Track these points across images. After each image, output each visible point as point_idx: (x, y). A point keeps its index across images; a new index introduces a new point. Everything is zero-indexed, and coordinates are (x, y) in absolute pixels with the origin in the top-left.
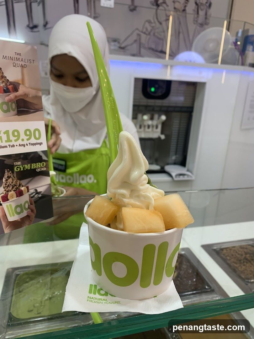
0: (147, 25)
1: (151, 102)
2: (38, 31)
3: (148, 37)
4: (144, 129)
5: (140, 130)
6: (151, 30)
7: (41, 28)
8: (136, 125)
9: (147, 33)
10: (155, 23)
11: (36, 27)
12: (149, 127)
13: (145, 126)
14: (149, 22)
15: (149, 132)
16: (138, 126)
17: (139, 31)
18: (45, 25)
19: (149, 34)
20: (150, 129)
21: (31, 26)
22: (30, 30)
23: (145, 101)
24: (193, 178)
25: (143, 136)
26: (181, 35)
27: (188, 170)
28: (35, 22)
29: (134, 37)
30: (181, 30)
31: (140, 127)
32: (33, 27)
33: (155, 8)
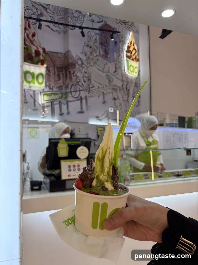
2: (64, 116)
7: (65, 114)
11: (63, 114)
18: (68, 113)
22: (60, 116)
28: (63, 112)
29: (106, 114)
32: (61, 114)
33: (114, 101)
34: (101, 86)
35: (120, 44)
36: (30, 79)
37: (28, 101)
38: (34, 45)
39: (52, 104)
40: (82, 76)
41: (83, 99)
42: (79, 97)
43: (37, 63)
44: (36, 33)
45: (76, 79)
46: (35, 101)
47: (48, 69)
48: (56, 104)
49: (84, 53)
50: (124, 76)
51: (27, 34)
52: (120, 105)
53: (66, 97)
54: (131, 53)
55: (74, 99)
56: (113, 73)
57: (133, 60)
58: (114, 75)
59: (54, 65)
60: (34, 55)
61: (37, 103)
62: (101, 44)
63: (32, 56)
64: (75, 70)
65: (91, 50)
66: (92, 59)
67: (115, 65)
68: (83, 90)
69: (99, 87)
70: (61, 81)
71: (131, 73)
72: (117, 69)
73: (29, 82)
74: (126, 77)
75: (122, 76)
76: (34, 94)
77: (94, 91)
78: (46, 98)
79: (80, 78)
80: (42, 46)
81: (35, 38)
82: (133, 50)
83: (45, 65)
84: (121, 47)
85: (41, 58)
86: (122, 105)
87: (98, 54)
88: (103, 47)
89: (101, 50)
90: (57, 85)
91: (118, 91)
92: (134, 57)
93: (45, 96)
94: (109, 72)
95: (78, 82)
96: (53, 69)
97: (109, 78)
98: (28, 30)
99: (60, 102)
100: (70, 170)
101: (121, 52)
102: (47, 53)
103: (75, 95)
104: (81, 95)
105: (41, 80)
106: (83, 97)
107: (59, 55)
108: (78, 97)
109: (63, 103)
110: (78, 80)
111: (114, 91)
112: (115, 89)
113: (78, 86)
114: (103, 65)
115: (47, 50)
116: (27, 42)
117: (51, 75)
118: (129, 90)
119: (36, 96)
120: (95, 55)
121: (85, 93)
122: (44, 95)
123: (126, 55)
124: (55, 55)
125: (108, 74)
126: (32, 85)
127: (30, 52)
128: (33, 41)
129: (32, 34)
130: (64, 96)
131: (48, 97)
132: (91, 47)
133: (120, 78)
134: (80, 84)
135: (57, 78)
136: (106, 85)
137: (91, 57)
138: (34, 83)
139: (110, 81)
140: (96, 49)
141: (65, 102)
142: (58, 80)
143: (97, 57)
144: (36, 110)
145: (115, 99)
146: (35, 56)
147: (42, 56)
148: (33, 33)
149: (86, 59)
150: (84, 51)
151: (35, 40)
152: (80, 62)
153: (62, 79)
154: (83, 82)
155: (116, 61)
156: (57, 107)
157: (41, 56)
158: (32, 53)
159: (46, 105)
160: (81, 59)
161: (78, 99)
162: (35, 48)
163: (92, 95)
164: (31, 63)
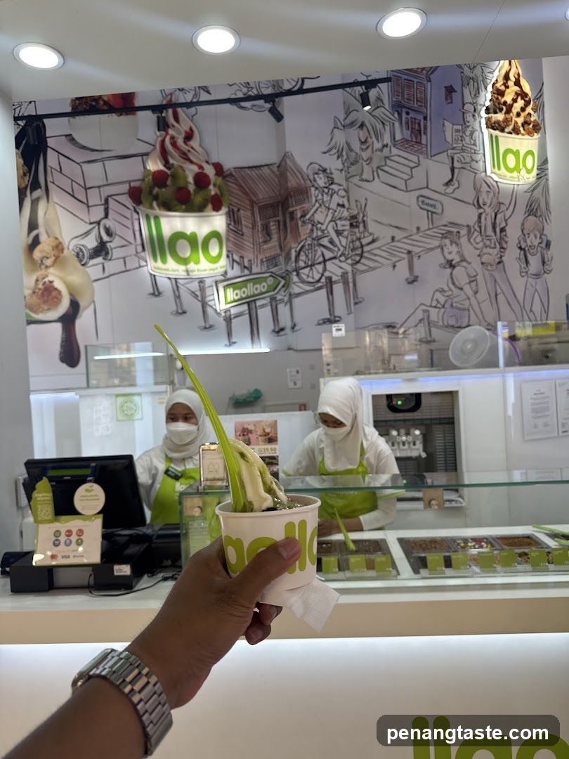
0: (438, 295)
1: (400, 416)
2: (286, 334)
3: (443, 310)
4: (399, 446)
5: (393, 448)
6: (446, 302)
7: (288, 330)
8: (387, 442)
9: (439, 305)
10: (450, 290)
11: (282, 329)
12: (404, 444)
13: (399, 443)
14: (442, 291)
15: (403, 450)
16: (390, 444)
17: (425, 305)
18: (293, 328)
19: (443, 307)
20: (406, 446)
21: (277, 329)
22: (276, 335)
23: (392, 416)
24: (464, 504)
25: (398, 455)
26: (500, 297)
27: (460, 496)
28: (282, 324)
29: (419, 315)
30: (499, 291)
31: (393, 445)
32: (279, 331)
33: (449, 271)
34: (399, 235)
35: (466, 91)
36: (187, 253)
37: (185, 308)
38: (191, 162)
39: (250, 309)
40: (329, 218)
41: (336, 282)
42: (323, 280)
43: (200, 209)
44: (194, 128)
45: (312, 230)
46: (204, 305)
47: (233, 218)
48: (263, 306)
49: (334, 151)
50: (485, 188)
51: (172, 138)
52: (473, 280)
53: (287, 286)
54: (509, 111)
55: (308, 288)
56: (442, 189)
57: (516, 131)
58: (445, 194)
59: (252, 203)
60: (192, 188)
61: (209, 310)
62: (398, 107)
63: (189, 192)
64: (306, 205)
65: (363, 134)
66: (370, 159)
67: (448, 161)
68: (335, 258)
69: (393, 239)
70: (274, 242)
71: (509, 174)
72: (456, 171)
73: (185, 261)
74: (493, 189)
75: (478, 191)
76: (202, 289)
77: (376, 252)
78: (231, 294)
79: (324, 227)
80: (214, 159)
81: (194, 143)
82: (515, 101)
83: (224, 210)
84: (468, 98)
85: (213, 190)
86: (480, 278)
87: (387, 139)
88: (404, 116)
89: (397, 124)
90: (260, 257)
91: (464, 240)
92: (520, 120)
93: (230, 291)
94: (427, 187)
95: (319, 238)
96: (249, 213)
97: (428, 204)
98: (173, 126)
99: (273, 299)
100: (57, 542)
101: (469, 117)
102: (231, 175)
103: (308, 276)
104: (327, 274)
105: (214, 250)
106: (334, 278)
107: (266, 170)
108: (319, 281)
109: (282, 301)
110: (317, 233)
111: (447, 241)
112: (450, 234)
113: (320, 250)
114: (408, 170)
115: (228, 165)
116: (173, 158)
117: (245, 230)
118: (503, 230)
119: (208, 292)
120: (377, 145)
121: (343, 265)
122: (225, 287)
123: (488, 120)
124: (253, 173)
125: (426, 192)
126: (192, 266)
127: (181, 184)
128: (189, 151)
129: (183, 135)
130: (283, 282)
131: (238, 291)
132: (362, 126)
133: (470, 197)
134: (325, 242)
135: (260, 237)
136: (418, 229)
137: (365, 155)
138: (197, 262)
139: (431, 214)
140: (379, 126)
141: (286, 299)
142: (265, 242)
143: (386, 150)
144: (208, 327)
145: (451, 265)
146: (194, 191)
147: (215, 185)
148: (186, 132)
149: (341, 167)
150: (333, 142)
151: (192, 148)
152: (321, 181)
153: (275, 237)
154: (333, 235)
155: (454, 149)
156: (264, 314)
157: (211, 187)
158: (187, 183)
159: (233, 311)
160: (324, 171)
161: (319, 284)
162: (195, 169)
163: (372, 264)
164: (186, 211)
